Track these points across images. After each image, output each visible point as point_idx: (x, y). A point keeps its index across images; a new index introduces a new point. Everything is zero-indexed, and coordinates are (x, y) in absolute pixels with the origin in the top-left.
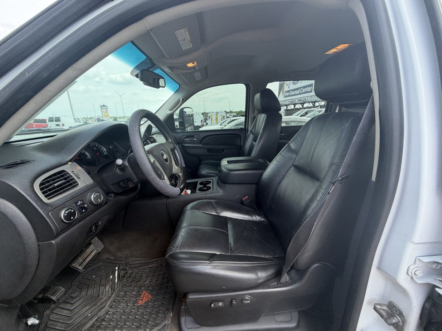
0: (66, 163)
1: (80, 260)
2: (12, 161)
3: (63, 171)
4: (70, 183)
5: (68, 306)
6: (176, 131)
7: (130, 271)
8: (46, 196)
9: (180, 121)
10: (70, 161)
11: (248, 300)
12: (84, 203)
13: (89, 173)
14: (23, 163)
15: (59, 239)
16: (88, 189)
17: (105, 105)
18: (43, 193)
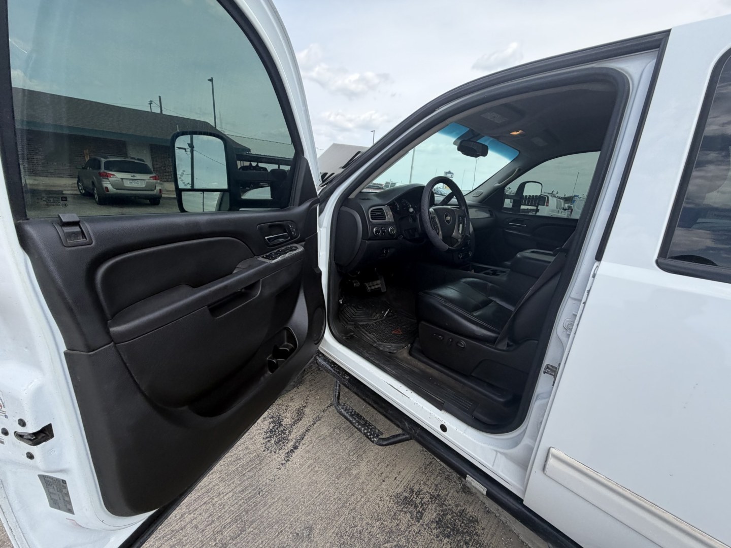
0: (384, 205)
1: (370, 284)
2: (363, 198)
3: (382, 209)
4: (383, 217)
5: (355, 309)
6: (502, 211)
7: (396, 316)
8: (372, 218)
9: (515, 198)
10: (387, 204)
11: (462, 345)
12: (385, 230)
13: (394, 217)
14: (368, 199)
15: (370, 242)
16: (390, 224)
17: (452, 172)
18: (371, 216)
